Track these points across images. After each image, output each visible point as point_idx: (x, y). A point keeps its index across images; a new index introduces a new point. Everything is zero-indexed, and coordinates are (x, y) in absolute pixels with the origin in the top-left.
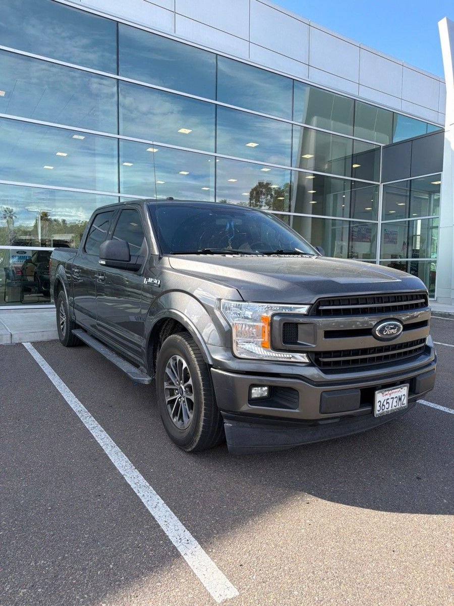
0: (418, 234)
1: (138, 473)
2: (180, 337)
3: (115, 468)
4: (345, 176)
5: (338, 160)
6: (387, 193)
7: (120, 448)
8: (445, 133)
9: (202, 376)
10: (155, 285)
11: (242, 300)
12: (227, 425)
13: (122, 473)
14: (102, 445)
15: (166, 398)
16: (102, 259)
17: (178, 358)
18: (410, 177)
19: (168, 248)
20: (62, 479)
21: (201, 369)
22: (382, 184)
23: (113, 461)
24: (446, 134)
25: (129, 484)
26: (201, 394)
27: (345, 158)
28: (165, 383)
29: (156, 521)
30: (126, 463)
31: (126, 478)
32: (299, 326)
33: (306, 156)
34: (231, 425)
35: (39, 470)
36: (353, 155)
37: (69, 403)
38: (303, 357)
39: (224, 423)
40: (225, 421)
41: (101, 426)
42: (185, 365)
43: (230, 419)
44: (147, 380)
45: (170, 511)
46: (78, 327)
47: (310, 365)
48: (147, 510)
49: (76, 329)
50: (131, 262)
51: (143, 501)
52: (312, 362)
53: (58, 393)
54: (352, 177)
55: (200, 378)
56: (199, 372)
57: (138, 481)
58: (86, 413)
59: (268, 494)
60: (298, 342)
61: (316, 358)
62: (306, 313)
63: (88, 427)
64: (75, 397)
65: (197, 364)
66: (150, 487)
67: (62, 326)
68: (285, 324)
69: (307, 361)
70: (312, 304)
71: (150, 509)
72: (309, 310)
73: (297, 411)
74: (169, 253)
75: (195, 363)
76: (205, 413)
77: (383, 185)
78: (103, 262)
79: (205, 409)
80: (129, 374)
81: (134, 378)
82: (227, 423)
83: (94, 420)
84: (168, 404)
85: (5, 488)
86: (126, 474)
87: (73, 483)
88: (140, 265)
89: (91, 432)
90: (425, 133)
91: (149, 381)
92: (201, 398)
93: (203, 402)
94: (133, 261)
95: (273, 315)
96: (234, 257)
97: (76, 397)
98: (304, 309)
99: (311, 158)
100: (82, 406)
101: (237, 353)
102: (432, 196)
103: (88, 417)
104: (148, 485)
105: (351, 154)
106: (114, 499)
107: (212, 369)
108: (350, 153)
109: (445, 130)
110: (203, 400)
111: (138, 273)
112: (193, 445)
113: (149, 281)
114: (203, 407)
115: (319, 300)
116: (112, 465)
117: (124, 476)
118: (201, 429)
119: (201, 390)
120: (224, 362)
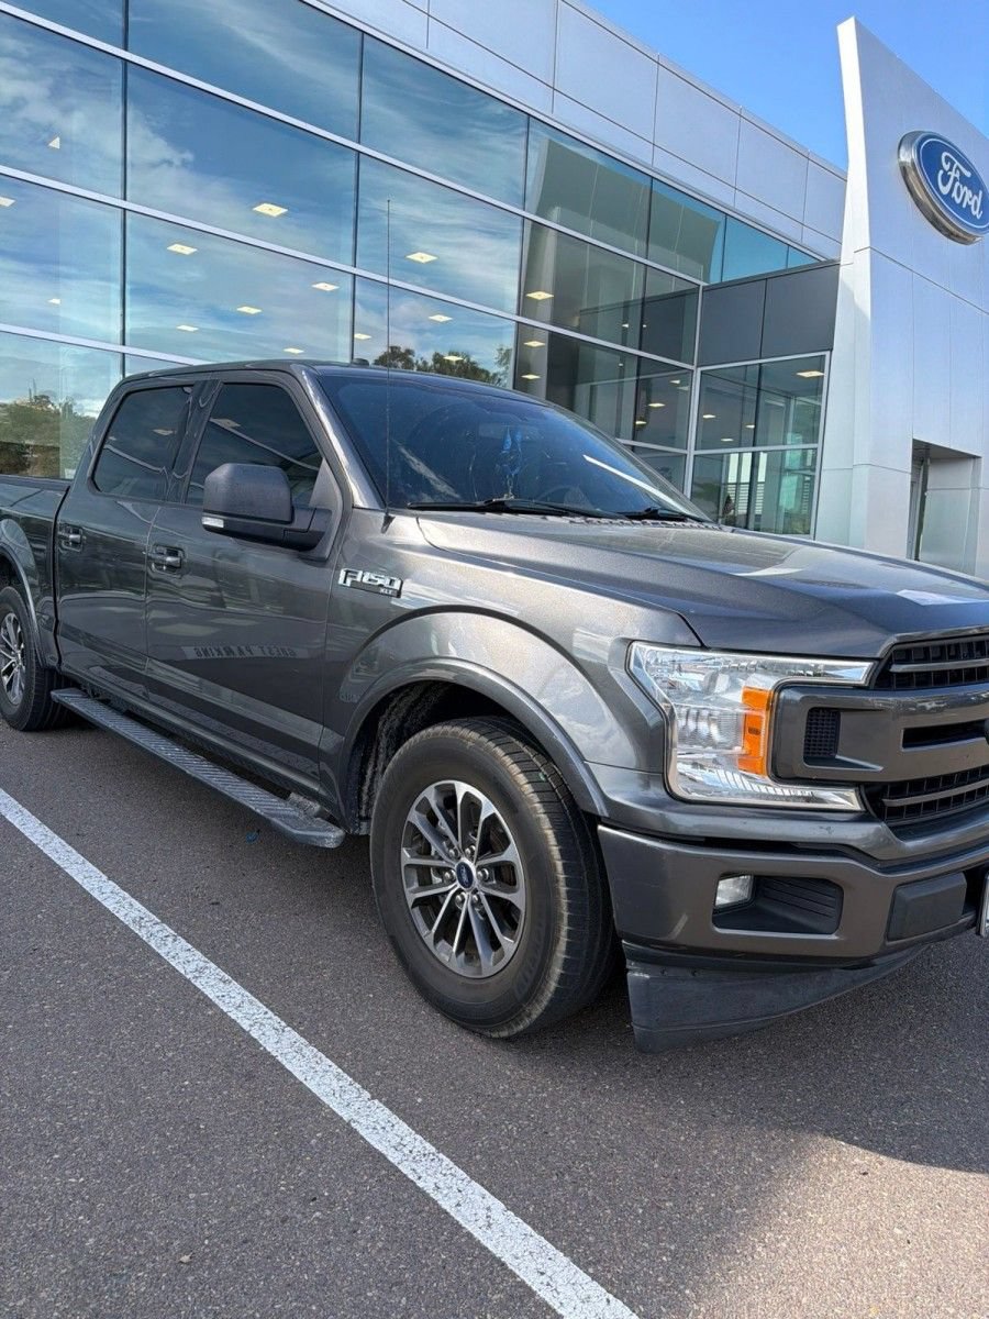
0: (742, 481)
1: (387, 1111)
2: (474, 735)
3: (316, 1102)
4: (624, 344)
5: (611, 308)
6: (708, 390)
7: (302, 1034)
8: (841, 268)
9: (559, 842)
10: (382, 590)
11: (699, 644)
12: (636, 975)
13: (345, 1115)
14: (245, 1025)
15: (407, 890)
16: (213, 513)
17: (462, 789)
18: (760, 358)
19: (396, 494)
20: (180, 1150)
21: (554, 825)
22: (700, 369)
23: (301, 1079)
24: (842, 270)
25: (381, 1154)
26: (557, 892)
27: (626, 305)
28: (404, 851)
29: (514, 1275)
30: (339, 1080)
31: (363, 1133)
32: (844, 717)
33: (535, 295)
34: (647, 977)
35: (100, 1124)
36: (643, 299)
37: (95, 894)
38: (847, 798)
39: (628, 970)
40: (630, 964)
41: (218, 965)
42: (488, 809)
43: (644, 960)
44: (332, 837)
45: (537, 1236)
46: (70, 682)
47: (862, 818)
48: (469, 1235)
49: (61, 688)
50: (295, 526)
51: (445, 1205)
52: (867, 811)
53: (54, 869)
54: (640, 349)
55: (555, 851)
56: (550, 834)
57: (399, 1140)
58: (157, 927)
59: (753, 1154)
60: (838, 757)
61: (877, 800)
62: (863, 682)
63: (182, 972)
64: (105, 878)
65: (542, 810)
66: (441, 1156)
67: (6, 679)
68: (814, 712)
69: (856, 806)
70: (879, 659)
71: (478, 1234)
72: (871, 674)
73: (833, 937)
74: (405, 507)
75: (535, 809)
76: (568, 943)
77: (702, 372)
78: (218, 523)
79: (569, 932)
80: (274, 820)
81: (295, 832)
82: (634, 971)
83: (190, 946)
84: (413, 907)
85: (17, 1195)
86: (355, 1118)
87: (218, 1160)
88: (319, 536)
89: (198, 984)
90: (783, 268)
91: (336, 839)
92: (558, 903)
93: (566, 914)
94: (301, 522)
95: (780, 688)
96: (571, 522)
97: (109, 879)
98: (857, 672)
99: (543, 300)
100: (137, 904)
101: (679, 789)
102: (793, 401)
103: (170, 939)
104: (433, 1150)
105: (641, 297)
106: (360, 1209)
107: (600, 827)
108: (635, 294)
109: (842, 263)
110: (565, 908)
111: (314, 553)
112: (517, 1024)
113: (358, 579)
114: (565, 928)
115: (895, 648)
116: (300, 1088)
117: (353, 1125)
118: (553, 985)
119: (557, 881)
120: (639, 810)
